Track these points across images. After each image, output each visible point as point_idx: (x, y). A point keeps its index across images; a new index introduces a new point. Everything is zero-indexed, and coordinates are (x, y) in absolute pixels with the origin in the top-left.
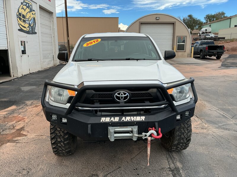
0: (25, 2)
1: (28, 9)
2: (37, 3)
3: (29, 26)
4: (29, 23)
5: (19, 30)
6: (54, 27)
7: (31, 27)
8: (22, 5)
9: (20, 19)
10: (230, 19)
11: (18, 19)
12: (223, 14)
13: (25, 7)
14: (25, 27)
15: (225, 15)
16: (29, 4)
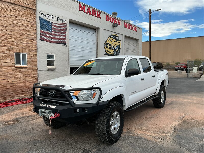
0: (112, 35)
1: (114, 39)
2: (123, 35)
3: (114, 51)
4: (115, 49)
5: (105, 54)
6: (139, 50)
7: (116, 51)
8: (110, 38)
9: (107, 47)
11: (105, 47)
13: (112, 39)
14: (111, 52)
16: (115, 36)
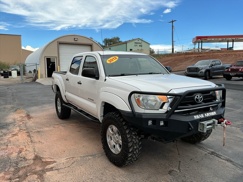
10: (126, 44)
12: (118, 39)
15: (120, 40)
